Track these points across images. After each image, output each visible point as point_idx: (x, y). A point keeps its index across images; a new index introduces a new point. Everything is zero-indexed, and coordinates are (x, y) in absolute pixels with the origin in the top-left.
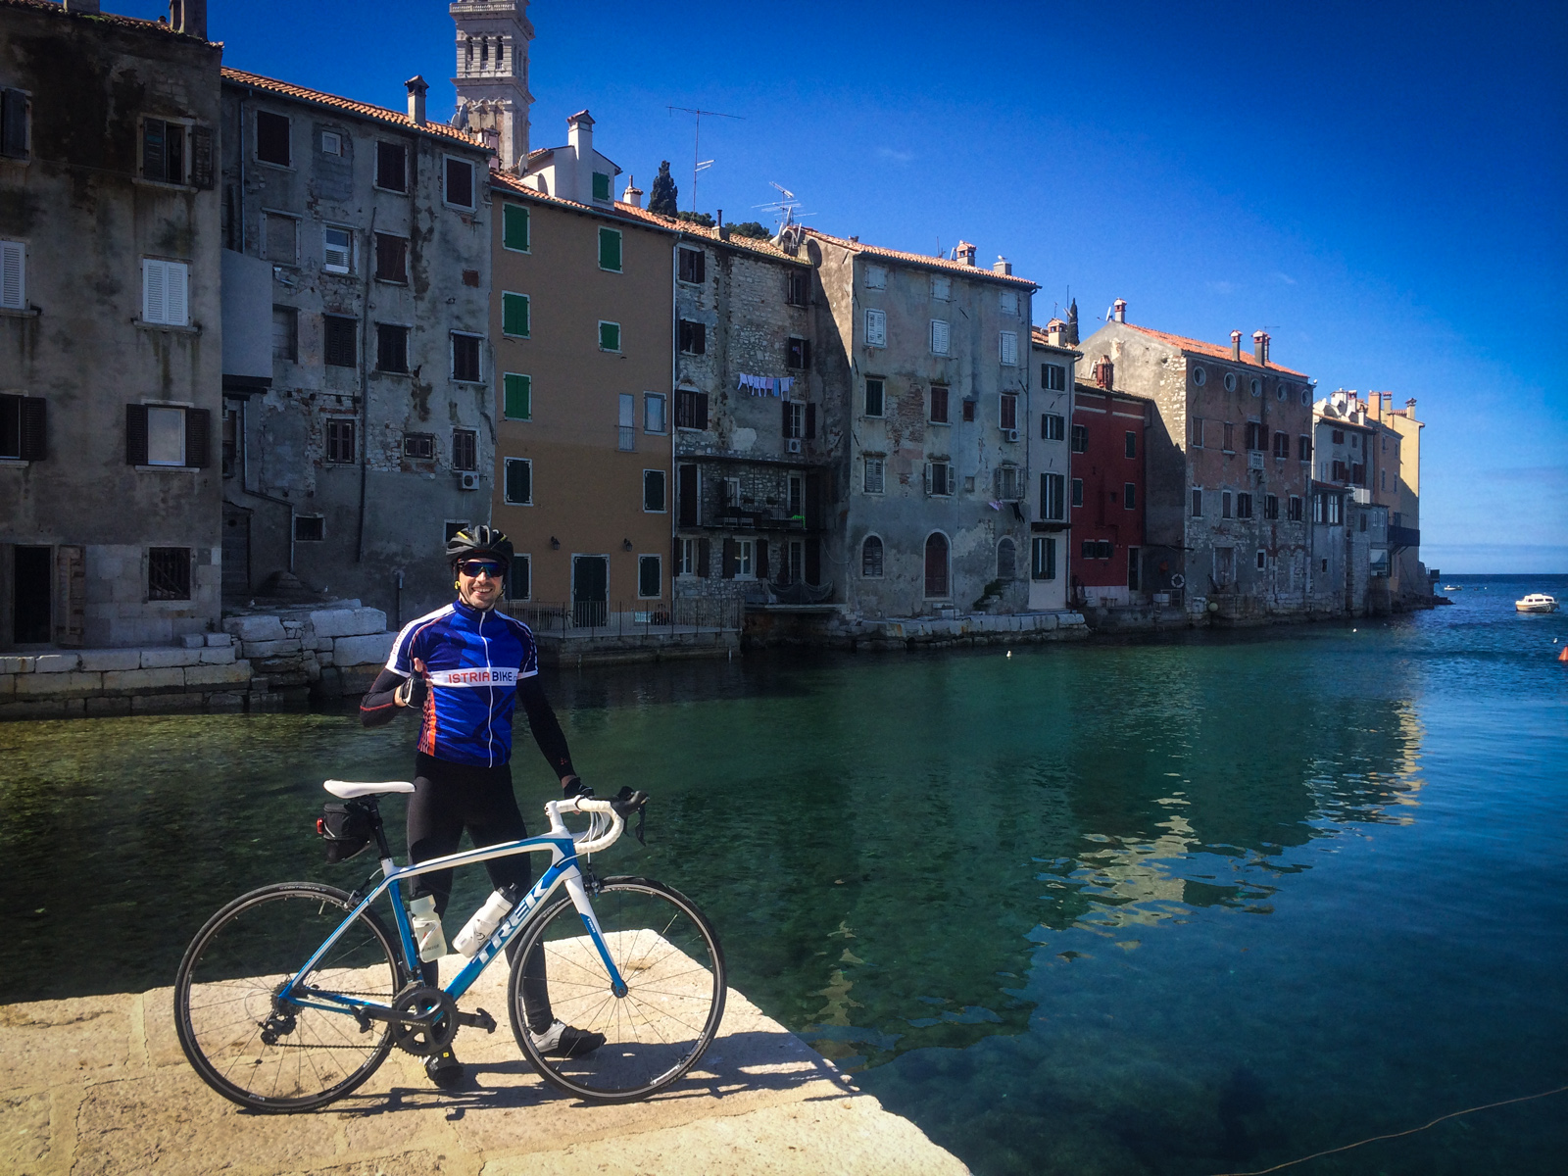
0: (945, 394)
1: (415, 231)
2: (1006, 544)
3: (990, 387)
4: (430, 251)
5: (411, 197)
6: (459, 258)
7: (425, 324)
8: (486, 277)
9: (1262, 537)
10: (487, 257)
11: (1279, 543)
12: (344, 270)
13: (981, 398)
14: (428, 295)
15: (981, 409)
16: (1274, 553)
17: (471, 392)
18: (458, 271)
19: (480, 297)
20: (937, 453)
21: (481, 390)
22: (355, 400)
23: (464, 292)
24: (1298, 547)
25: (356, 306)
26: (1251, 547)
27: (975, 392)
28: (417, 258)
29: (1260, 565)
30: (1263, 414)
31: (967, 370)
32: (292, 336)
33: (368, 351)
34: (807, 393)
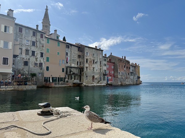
0: (94, 61)
1: (36, 41)
2: (100, 77)
3: (99, 60)
4: (38, 43)
5: (36, 37)
7: (37, 51)
8: (44, 46)
10: (45, 44)
12: (28, 45)
14: (38, 48)
17: (42, 59)
18: (41, 45)
19: (44, 48)
20: (93, 67)
21: (43, 58)
22: (29, 59)
23: (42, 48)
24: (129, 78)
25: (29, 49)
26: (125, 77)
27: (97, 61)
28: (36, 44)
30: (125, 65)
31: (96, 58)
32: (22, 52)
33: (31, 53)
34: (80, 60)
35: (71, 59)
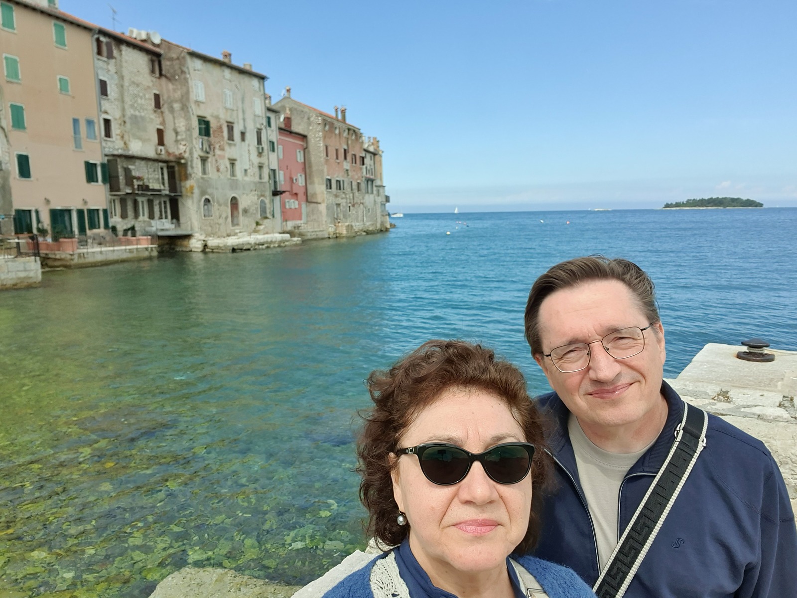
0: (232, 128)
2: (262, 202)
3: (250, 126)
9: (350, 199)
11: (355, 202)
13: (248, 130)
15: (248, 135)
16: (353, 206)
20: (231, 157)
24: (361, 203)
26: (346, 202)
27: (245, 127)
29: (350, 211)
30: (348, 145)
31: (241, 116)
34: (163, 123)
35: (124, 116)
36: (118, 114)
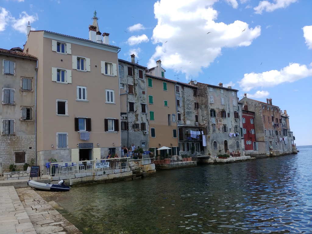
0: (225, 112)
1: (134, 84)
3: (232, 110)
4: (137, 88)
5: (134, 77)
6: (141, 89)
7: (137, 102)
8: (146, 93)
9: (276, 139)
10: (146, 88)
13: (231, 112)
14: (137, 96)
15: (231, 115)
16: (278, 142)
17: (145, 115)
18: (141, 91)
19: (145, 96)
20: (224, 124)
22: (126, 118)
23: (142, 95)
27: (229, 111)
28: (135, 89)
29: (276, 144)
30: (273, 114)
31: (228, 107)
33: (128, 107)
34: (198, 113)
35: (184, 112)
36: (182, 112)
